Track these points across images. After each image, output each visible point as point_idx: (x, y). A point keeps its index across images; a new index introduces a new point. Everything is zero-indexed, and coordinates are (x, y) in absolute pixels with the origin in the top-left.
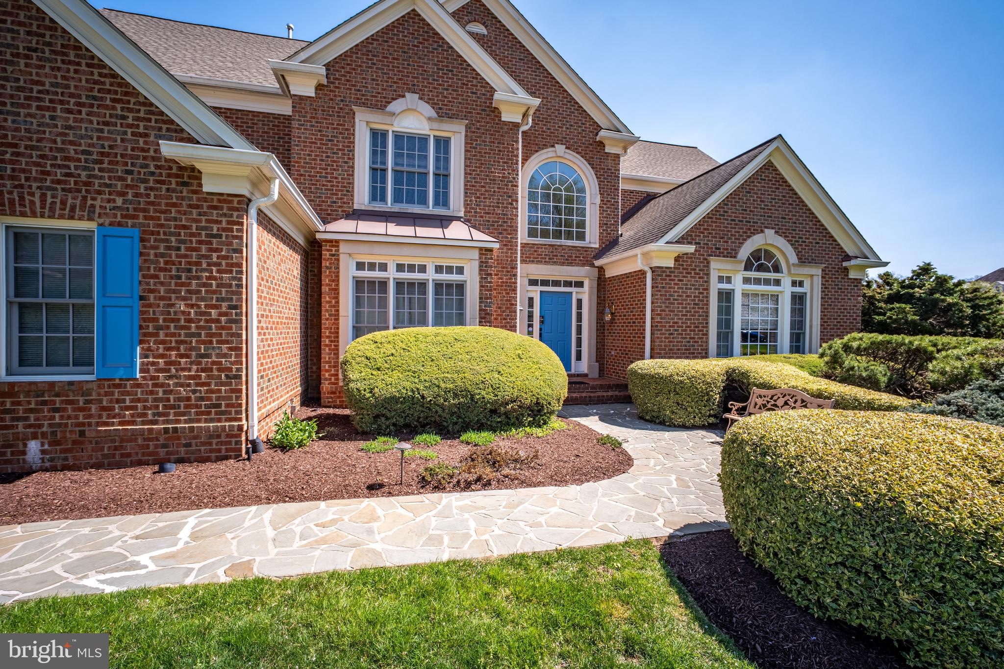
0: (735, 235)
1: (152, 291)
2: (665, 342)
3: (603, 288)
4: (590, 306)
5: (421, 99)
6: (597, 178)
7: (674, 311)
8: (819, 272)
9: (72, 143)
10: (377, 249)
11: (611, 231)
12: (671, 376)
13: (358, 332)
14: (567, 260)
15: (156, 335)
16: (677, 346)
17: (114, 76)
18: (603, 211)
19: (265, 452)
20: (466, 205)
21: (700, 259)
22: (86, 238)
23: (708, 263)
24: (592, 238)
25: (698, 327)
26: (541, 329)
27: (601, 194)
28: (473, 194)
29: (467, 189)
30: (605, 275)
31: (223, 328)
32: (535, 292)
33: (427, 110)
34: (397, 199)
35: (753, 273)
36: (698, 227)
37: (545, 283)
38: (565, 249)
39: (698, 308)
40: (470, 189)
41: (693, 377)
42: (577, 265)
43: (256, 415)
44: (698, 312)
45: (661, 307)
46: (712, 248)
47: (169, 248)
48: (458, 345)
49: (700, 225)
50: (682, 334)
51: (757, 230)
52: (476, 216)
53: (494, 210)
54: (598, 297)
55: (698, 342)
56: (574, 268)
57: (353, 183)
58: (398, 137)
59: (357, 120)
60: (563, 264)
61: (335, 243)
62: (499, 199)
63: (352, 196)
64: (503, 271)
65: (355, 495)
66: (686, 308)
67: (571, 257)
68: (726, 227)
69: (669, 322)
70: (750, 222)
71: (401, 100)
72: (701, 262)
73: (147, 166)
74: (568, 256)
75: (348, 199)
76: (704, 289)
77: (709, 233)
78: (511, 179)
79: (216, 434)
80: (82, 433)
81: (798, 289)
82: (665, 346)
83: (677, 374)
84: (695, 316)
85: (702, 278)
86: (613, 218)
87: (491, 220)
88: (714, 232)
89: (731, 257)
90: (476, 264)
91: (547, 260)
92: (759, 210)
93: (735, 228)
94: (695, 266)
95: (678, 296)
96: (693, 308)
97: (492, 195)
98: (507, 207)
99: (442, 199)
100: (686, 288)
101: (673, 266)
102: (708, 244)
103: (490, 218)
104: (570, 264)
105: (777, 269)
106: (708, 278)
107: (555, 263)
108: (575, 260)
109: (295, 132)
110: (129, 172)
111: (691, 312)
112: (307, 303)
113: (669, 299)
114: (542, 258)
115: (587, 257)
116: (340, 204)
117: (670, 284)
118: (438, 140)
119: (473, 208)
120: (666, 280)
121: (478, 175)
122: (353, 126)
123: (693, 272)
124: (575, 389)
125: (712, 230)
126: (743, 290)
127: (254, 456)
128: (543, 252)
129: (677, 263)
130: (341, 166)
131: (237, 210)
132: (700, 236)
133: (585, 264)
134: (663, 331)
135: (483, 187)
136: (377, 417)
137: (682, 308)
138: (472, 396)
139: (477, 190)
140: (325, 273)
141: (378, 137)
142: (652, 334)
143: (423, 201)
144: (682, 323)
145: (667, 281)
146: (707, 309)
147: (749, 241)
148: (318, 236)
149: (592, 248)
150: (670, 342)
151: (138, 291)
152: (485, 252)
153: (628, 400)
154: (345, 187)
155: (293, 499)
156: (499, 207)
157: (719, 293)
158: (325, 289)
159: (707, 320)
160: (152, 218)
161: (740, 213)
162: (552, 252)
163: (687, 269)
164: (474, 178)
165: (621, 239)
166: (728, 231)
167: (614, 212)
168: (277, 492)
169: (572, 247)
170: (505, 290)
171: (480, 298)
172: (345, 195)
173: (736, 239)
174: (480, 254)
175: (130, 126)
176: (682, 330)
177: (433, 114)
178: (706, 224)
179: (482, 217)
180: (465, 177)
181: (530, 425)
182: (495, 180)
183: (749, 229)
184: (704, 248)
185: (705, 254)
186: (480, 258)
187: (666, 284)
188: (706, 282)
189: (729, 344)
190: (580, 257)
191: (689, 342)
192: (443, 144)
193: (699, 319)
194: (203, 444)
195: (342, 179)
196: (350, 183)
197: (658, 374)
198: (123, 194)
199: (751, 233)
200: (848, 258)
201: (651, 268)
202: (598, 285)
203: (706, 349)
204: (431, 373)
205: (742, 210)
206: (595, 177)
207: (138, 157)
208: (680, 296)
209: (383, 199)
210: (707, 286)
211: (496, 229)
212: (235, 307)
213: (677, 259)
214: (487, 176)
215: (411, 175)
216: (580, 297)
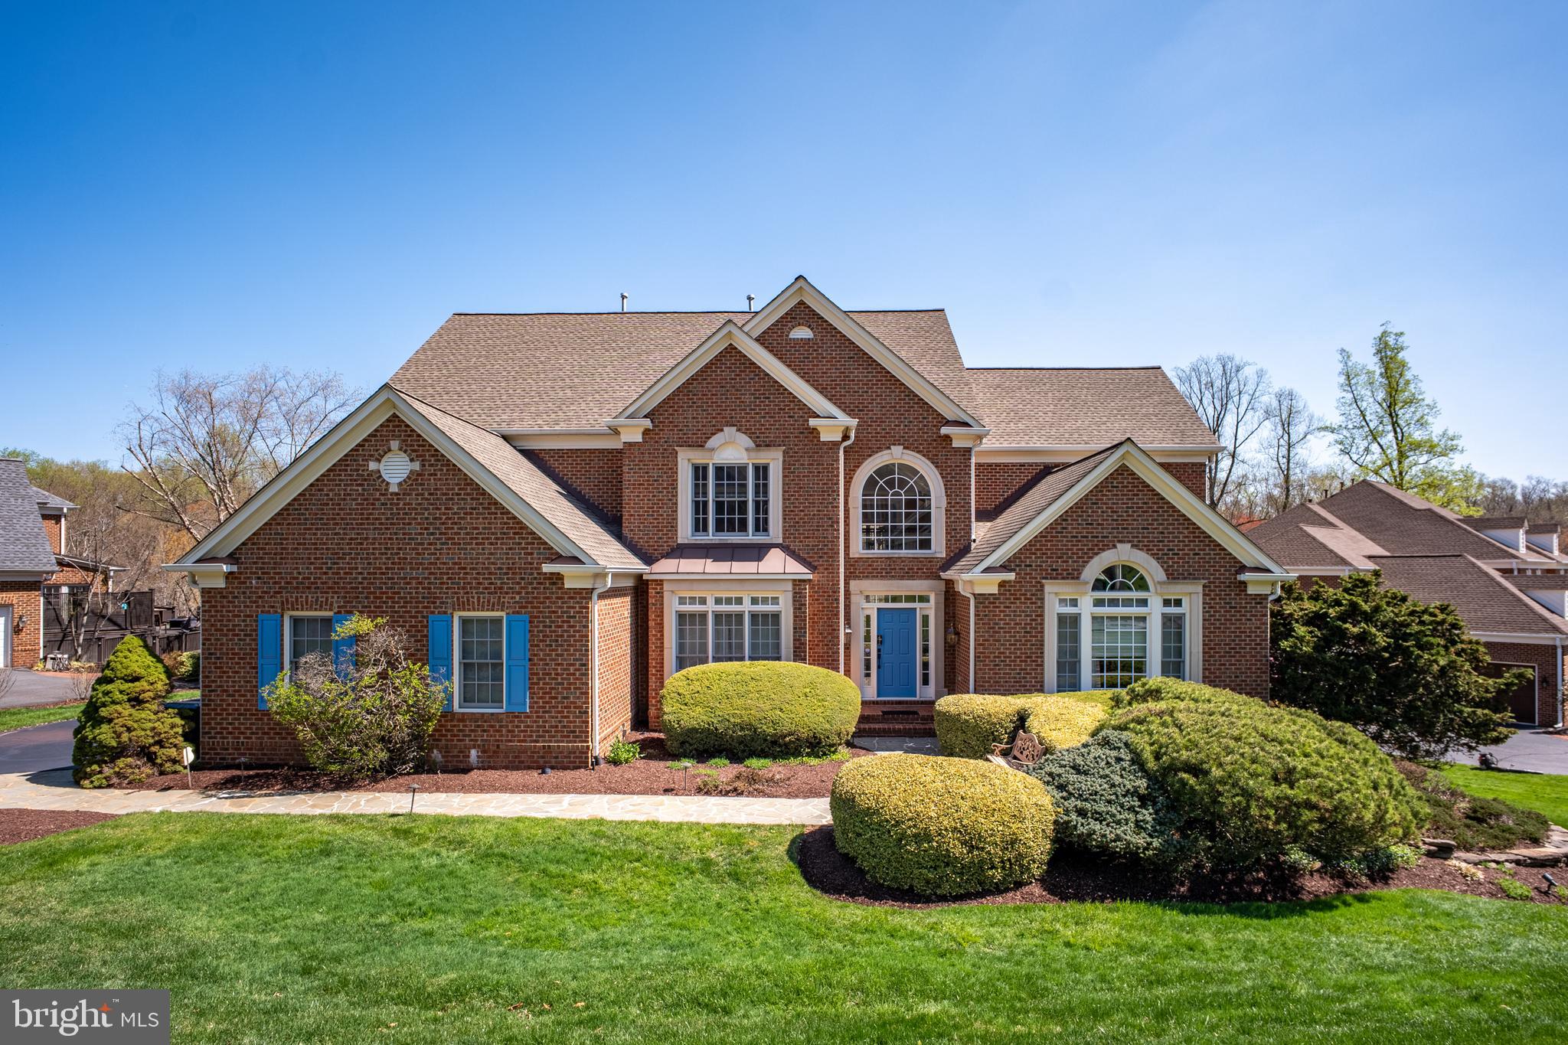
0: (1077, 553)
1: (535, 655)
2: (989, 673)
3: (952, 604)
4: (936, 624)
5: (738, 430)
6: (942, 476)
7: (1000, 641)
8: (1200, 589)
9: (493, 563)
10: (698, 586)
11: (961, 537)
13: (681, 664)
14: (908, 572)
15: (538, 684)
17: (515, 518)
18: (950, 514)
19: (603, 765)
20: (785, 531)
21: (1031, 583)
22: (499, 621)
23: (1042, 586)
24: (939, 547)
25: (1031, 657)
26: (880, 650)
27: (948, 495)
28: (791, 519)
29: (785, 515)
30: (953, 589)
31: (577, 679)
32: (872, 609)
33: (745, 441)
34: (719, 528)
35: (1106, 593)
36: (1028, 548)
37: (883, 599)
38: (905, 561)
39: (1031, 636)
40: (788, 516)
42: (920, 578)
43: (598, 738)
44: (1030, 641)
46: (1047, 570)
47: (545, 626)
48: (753, 684)
51: (1108, 546)
52: (795, 542)
53: (814, 534)
54: (946, 613)
55: (1031, 674)
56: (915, 581)
57: (677, 518)
58: (719, 470)
59: (679, 459)
60: (902, 578)
61: (660, 583)
63: (676, 529)
65: (656, 793)
66: (1015, 636)
67: (913, 569)
68: (1065, 545)
69: (995, 653)
70: (1097, 537)
71: (719, 435)
72: (1033, 586)
73: (532, 574)
74: (909, 569)
75: (672, 533)
76: (1036, 616)
77: (1043, 554)
79: (573, 751)
80: (498, 746)
81: (1172, 610)
82: (989, 678)
84: (1027, 644)
85: (1035, 603)
86: (964, 522)
87: (810, 544)
88: (1049, 552)
89: (1073, 578)
90: (790, 595)
91: (884, 574)
92: (1110, 522)
93: (1077, 546)
94: (1026, 591)
95: (1004, 624)
96: (1024, 636)
97: (812, 519)
99: (762, 526)
100: (1015, 615)
101: (997, 593)
102: (1041, 566)
103: (810, 542)
104: (912, 578)
105: (1142, 585)
106: (1042, 603)
107: (893, 577)
108: (918, 573)
109: (626, 477)
110: (523, 579)
111: (1021, 640)
112: (637, 634)
114: (878, 573)
115: (932, 570)
116: (665, 540)
117: (995, 612)
118: (757, 468)
119: (792, 533)
120: (990, 607)
122: (676, 465)
123: (1023, 597)
124: (902, 720)
126: (1093, 613)
127: (596, 767)
128: (878, 566)
129: (1003, 588)
130: (666, 504)
131: (585, 598)
133: (929, 577)
134: (987, 662)
135: (800, 511)
136: (683, 743)
137: (1010, 637)
138: (755, 729)
139: (795, 516)
140: (652, 609)
141: (700, 472)
142: (975, 665)
143: (743, 527)
144: (1010, 654)
145: (992, 609)
146: (1042, 636)
147: (1096, 559)
148: (645, 577)
149: (938, 558)
150: (996, 674)
151: (528, 656)
152: (798, 584)
153: (931, 733)
154: (669, 523)
155: (619, 793)
157: (1059, 618)
158: (651, 624)
159: (1042, 649)
160: (535, 607)
161: (1084, 528)
162: (890, 565)
163: (1016, 594)
164: (792, 503)
165: (973, 545)
166: (1068, 549)
167: (965, 515)
168: (611, 789)
169: (914, 557)
171: (795, 628)
172: (670, 531)
173: (1078, 557)
174: (795, 585)
175: (523, 549)
176: (1010, 661)
177: (750, 443)
179: (801, 542)
180: (783, 503)
181: (808, 755)
183: (1097, 545)
184: (1036, 570)
185: (1038, 577)
186: (794, 589)
187: (989, 611)
188: (1039, 607)
189: (1077, 674)
190: (922, 569)
191: (1019, 674)
192: (762, 471)
193: (1031, 649)
194: (565, 757)
195: (667, 515)
196: (673, 519)
198: (519, 593)
199: (1100, 549)
200: (1243, 568)
201: (974, 594)
202: (946, 599)
203: (1042, 683)
204: (725, 709)
205: (1087, 524)
206: (939, 477)
207: (527, 569)
208: (1007, 624)
209: (705, 529)
210: (1042, 611)
211: (817, 554)
212: (584, 665)
213: (1000, 587)
214: (806, 499)
215: (731, 504)
216: (925, 613)
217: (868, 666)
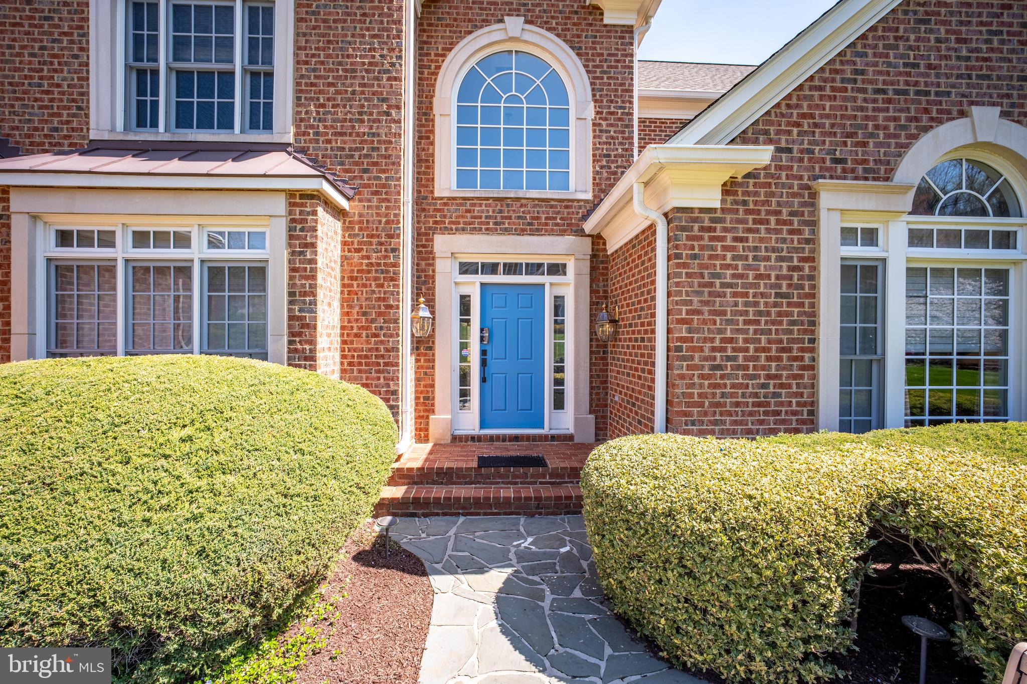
0: (886, 128)
2: (701, 386)
3: (603, 274)
4: (577, 308)
6: (588, 72)
7: (724, 313)
10: (83, 202)
11: (617, 167)
12: (670, 514)
14: (530, 224)
16: (732, 395)
18: (601, 131)
20: (298, 121)
21: (791, 187)
23: (814, 195)
24: (580, 182)
25: (790, 350)
26: (484, 353)
27: (596, 101)
28: (312, 99)
29: (301, 91)
30: (605, 250)
32: (472, 286)
34: (183, 119)
35: (936, 218)
36: (784, 109)
37: (492, 268)
38: (526, 206)
39: (789, 304)
40: (307, 92)
41: (744, 526)
42: (551, 233)
44: (787, 314)
45: (690, 303)
46: (823, 160)
49: (789, 106)
50: (746, 368)
51: (949, 112)
52: (317, 141)
53: (353, 127)
54: (592, 291)
55: (789, 386)
56: (543, 238)
57: (87, 94)
60: (522, 232)
61: (3, 194)
62: (363, 106)
63: (87, 116)
64: (371, 243)
66: (756, 304)
67: (538, 218)
68: (862, 109)
69: (712, 340)
70: (927, 93)
72: (794, 195)
74: (533, 218)
75: (80, 123)
76: (802, 260)
77: (816, 125)
78: (387, 66)
82: (700, 395)
83: (691, 510)
84: (781, 323)
85: (799, 232)
86: (621, 144)
87: (347, 146)
88: (827, 122)
89: (876, 179)
90: (282, 225)
91: (491, 226)
92: (954, 62)
93: (887, 110)
94: (779, 204)
95: (734, 276)
96: (775, 305)
97: (349, 100)
98: (379, 121)
99: (259, 115)
100: (755, 258)
101: (717, 205)
102: (811, 152)
103: (345, 142)
104: (536, 232)
105: (1002, 207)
106: (813, 232)
107: (507, 231)
108: (546, 224)
111: (768, 314)
113: (711, 285)
114: (481, 223)
115: (568, 218)
116: (65, 132)
117: (713, 248)
118: (253, 9)
119: (312, 127)
120: (701, 238)
121: (322, 63)
123: (773, 219)
124: (514, 477)
125: (821, 116)
126: (909, 260)
128: (482, 212)
129: (729, 199)
130: (66, 64)
132: (789, 133)
133: (565, 231)
134: (697, 361)
135: (331, 85)
137: (746, 304)
139: (321, 92)
141: (144, 13)
142: (669, 367)
143: (225, 121)
144: (746, 341)
145: (706, 242)
146: (812, 305)
147: (927, 140)
149: (578, 201)
150: (716, 386)
152: (300, 200)
154: (74, 101)
156: (362, 121)
157: (843, 267)
159: (813, 332)
161: (900, 74)
162: (501, 211)
163: (758, 212)
164: (314, 70)
166: (867, 118)
167: (623, 132)
169: (539, 200)
170: (376, 279)
171: (291, 294)
172: (74, 115)
173: (888, 136)
174: (292, 205)
176: (746, 359)
178: (805, 104)
179: (329, 141)
180: (297, 70)
182: (355, 71)
183: (926, 111)
184: (801, 160)
185: (806, 175)
186: (290, 213)
187: (702, 248)
188: (808, 241)
189: (874, 388)
190: (555, 218)
191: (764, 386)
192: (263, 17)
193: (791, 332)
195: (69, 86)
196: (82, 94)
197: (635, 500)
199: (932, 119)
201: (666, 214)
202: (593, 269)
203: (812, 404)
205: (906, 65)
206: (583, 70)
208: (741, 276)
209: (154, 122)
210: (813, 251)
211: (356, 164)
213: (729, 188)
214: (340, 64)
215: (206, 75)
216: (559, 292)
217: (464, 378)
